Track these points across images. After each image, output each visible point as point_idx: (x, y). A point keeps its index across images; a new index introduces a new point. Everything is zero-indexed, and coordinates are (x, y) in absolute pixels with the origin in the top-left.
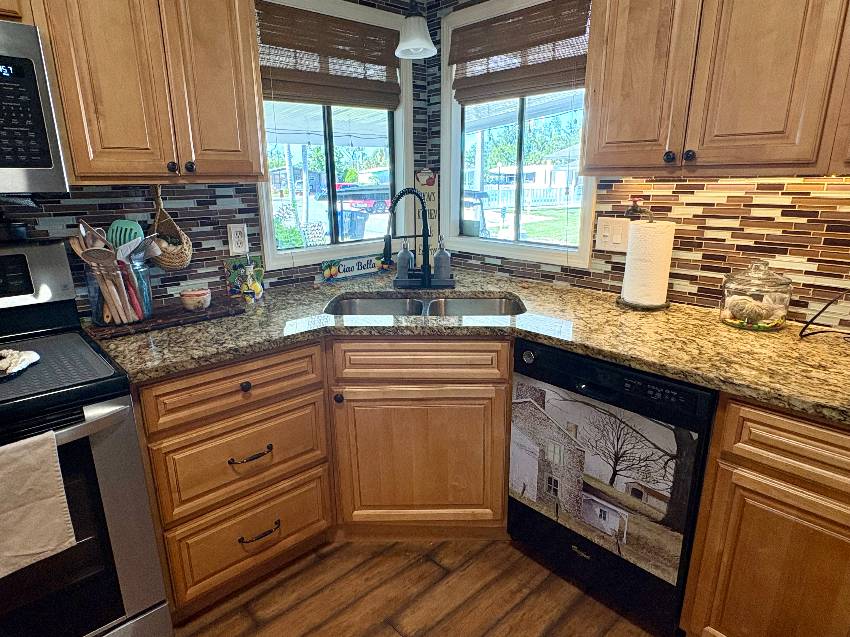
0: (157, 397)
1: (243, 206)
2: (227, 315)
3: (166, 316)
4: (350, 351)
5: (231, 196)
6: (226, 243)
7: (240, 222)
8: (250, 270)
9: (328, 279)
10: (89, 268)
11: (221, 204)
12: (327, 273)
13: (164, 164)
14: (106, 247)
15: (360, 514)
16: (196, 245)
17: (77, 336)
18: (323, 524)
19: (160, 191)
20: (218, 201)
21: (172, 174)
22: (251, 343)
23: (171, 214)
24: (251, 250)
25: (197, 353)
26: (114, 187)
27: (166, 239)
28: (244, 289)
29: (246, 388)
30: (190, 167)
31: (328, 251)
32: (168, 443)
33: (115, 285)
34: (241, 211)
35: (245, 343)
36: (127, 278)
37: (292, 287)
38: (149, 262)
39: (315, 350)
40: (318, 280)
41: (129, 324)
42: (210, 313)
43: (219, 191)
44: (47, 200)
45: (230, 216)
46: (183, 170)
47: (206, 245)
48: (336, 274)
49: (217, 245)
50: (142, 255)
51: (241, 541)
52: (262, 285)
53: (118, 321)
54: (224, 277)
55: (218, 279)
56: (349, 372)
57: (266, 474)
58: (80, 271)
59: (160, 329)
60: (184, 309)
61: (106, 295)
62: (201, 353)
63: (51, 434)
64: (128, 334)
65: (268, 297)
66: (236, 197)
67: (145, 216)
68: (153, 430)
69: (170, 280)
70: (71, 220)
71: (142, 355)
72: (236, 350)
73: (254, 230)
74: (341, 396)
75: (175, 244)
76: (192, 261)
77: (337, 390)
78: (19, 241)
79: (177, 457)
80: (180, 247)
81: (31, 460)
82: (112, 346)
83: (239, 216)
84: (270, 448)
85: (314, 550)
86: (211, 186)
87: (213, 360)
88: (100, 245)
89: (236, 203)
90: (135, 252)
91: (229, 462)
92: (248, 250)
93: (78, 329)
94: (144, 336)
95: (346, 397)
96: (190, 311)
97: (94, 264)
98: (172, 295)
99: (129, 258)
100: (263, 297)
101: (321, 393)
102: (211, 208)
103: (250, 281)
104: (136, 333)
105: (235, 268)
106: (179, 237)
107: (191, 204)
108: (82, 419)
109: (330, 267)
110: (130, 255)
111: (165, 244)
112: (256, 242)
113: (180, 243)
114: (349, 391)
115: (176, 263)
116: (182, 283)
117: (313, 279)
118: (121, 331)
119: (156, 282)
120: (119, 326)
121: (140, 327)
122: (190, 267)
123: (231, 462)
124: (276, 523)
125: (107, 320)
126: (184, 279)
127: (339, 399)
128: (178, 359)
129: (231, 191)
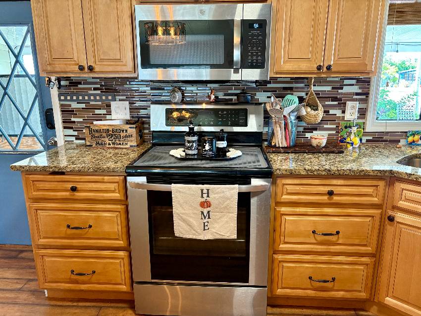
0: (284, 184)
1: (360, 91)
2: (333, 152)
3: (300, 147)
4: (406, 190)
5: (353, 85)
6: (344, 112)
7: (356, 100)
8: (354, 129)
9: (411, 143)
10: (272, 117)
11: (346, 90)
12: (410, 139)
13: (316, 66)
14: (281, 108)
15: (390, 301)
16: (326, 112)
17: (259, 149)
18: (363, 295)
19: (313, 81)
20: (344, 87)
21: (319, 72)
22: (339, 169)
23: (316, 94)
24: (358, 118)
25: (307, 167)
26: (292, 78)
27: (310, 107)
28: (348, 140)
29: (331, 193)
30: (329, 68)
31: (415, 124)
32: (284, 209)
33: (280, 127)
34: (357, 94)
35: (336, 168)
36: (286, 125)
37: (382, 144)
38: (299, 118)
39: (381, 184)
40: (403, 142)
41: (282, 148)
42: (324, 150)
43: (346, 82)
44: (261, 84)
45: (350, 97)
46: (325, 69)
47: (331, 112)
48: (418, 141)
49: (338, 113)
50: (296, 113)
51: (310, 278)
52: (361, 140)
53: (277, 146)
54: (338, 132)
55: (334, 132)
56: (402, 204)
57: (332, 247)
58: (267, 119)
59: (295, 153)
60: (311, 145)
61: (275, 132)
62: (310, 168)
63: (237, 186)
64: (280, 152)
65: (362, 147)
66: (356, 85)
67: (303, 94)
68: (278, 200)
69: (308, 129)
70: (269, 94)
71: (282, 163)
72: (329, 171)
73: (363, 106)
74: (394, 218)
75: (314, 110)
76: (321, 121)
77: (390, 213)
78: (247, 103)
79: (288, 218)
80: (316, 112)
81: (228, 194)
82: (271, 156)
83: (355, 97)
84: (338, 233)
85: (355, 310)
86: (343, 79)
87: (315, 173)
88: (278, 107)
89: (355, 89)
90: (292, 112)
91: (313, 232)
92: (356, 118)
93: (260, 146)
94: (287, 154)
95: (397, 219)
96: (314, 147)
97: (273, 116)
98: (308, 138)
99: (289, 114)
100: (359, 147)
101: (379, 211)
102: (340, 91)
103: (352, 136)
104: (284, 152)
105: (346, 127)
106: (317, 106)
107: (329, 88)
108: (250, 183)
109: (414, 135)
110: (290, 113)
111: (309, 109)
112: (363, 113)
113: (317, 110)
114: (400, 216)
115: (312, 120)
116: (314, 132)
117: (399, 141)
118: (277, 150)
119: (301, 129)
120: (277, 148)
121: (287, 150)
122: (319, 124)
123: (314, 232)
124: (333, 279)
125: (273, 144)
126: (316, 129)
127: (391, 219)
128: (297, 168)
129: (354, 82)
